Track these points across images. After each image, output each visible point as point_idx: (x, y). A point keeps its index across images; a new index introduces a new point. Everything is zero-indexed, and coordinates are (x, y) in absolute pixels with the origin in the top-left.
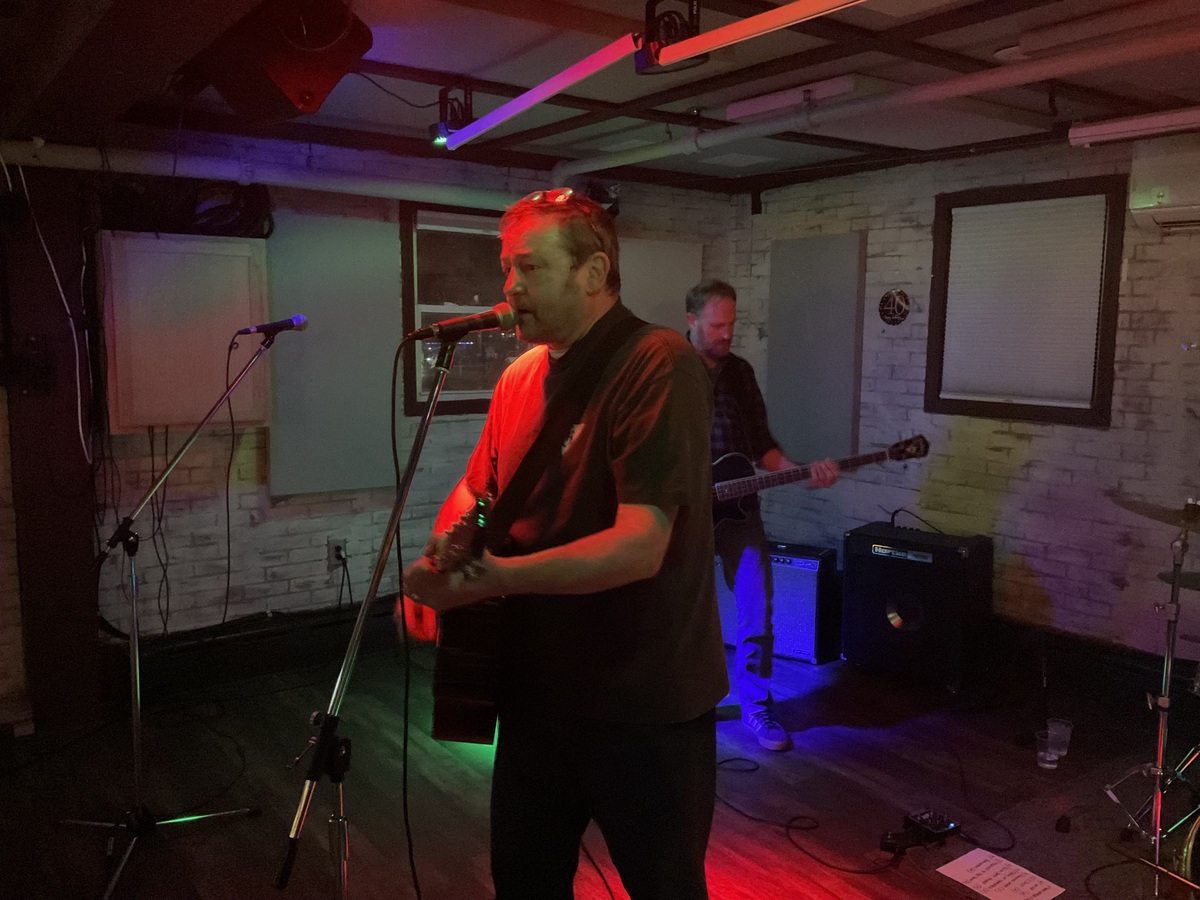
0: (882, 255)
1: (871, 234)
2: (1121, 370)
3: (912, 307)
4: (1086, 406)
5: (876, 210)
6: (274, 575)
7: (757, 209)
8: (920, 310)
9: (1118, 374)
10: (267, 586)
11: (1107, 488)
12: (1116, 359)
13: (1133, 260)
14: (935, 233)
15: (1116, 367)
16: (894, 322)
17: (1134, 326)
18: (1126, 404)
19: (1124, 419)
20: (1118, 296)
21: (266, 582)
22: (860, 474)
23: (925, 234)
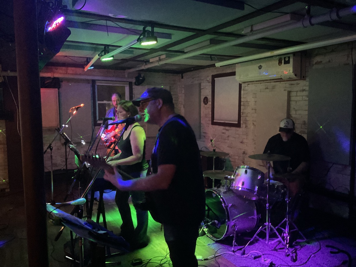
0: (203, 89)
1: (201, 84)
2: (242, 114)
3: (209, 101)
4: (237, 123)
5: (202, 78)
6: (63, 161)
7: (182, 78)
8: (210, 101)
9: (242, 116)
11: (241, 141)
12: (241, 112)
13: (243, 90)
14: (212, 84)
15: (241, 114)
16: (206, 104)
17: (244, 104)
18: (243, 122)
19: (243, 126)
20: (241, 98)
21: (61, 162)
22: (201, 140)
23: (210, 84)
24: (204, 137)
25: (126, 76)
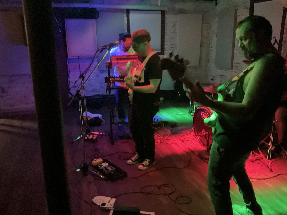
1: (238, 10)
2: (284, 44)
5: (239, 5)
6: (102, 87)
7: (216, 5)
10: (101, 89)
12: (283, 40)
14: (250, 10)
18: (284, 52)
20: (284, 25)
21: (100, 88)
22: (233, 70)
23: (248, 10)
24: (237, 67)
25: (159, 4)
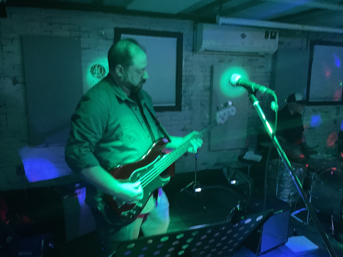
2: (184, 93)
4: (174, 105)
5: (84, 29)
13: (185, 60)
15: (182, 92)
16: (99, 78)
19: (185, 108)
20: (182, 71)
